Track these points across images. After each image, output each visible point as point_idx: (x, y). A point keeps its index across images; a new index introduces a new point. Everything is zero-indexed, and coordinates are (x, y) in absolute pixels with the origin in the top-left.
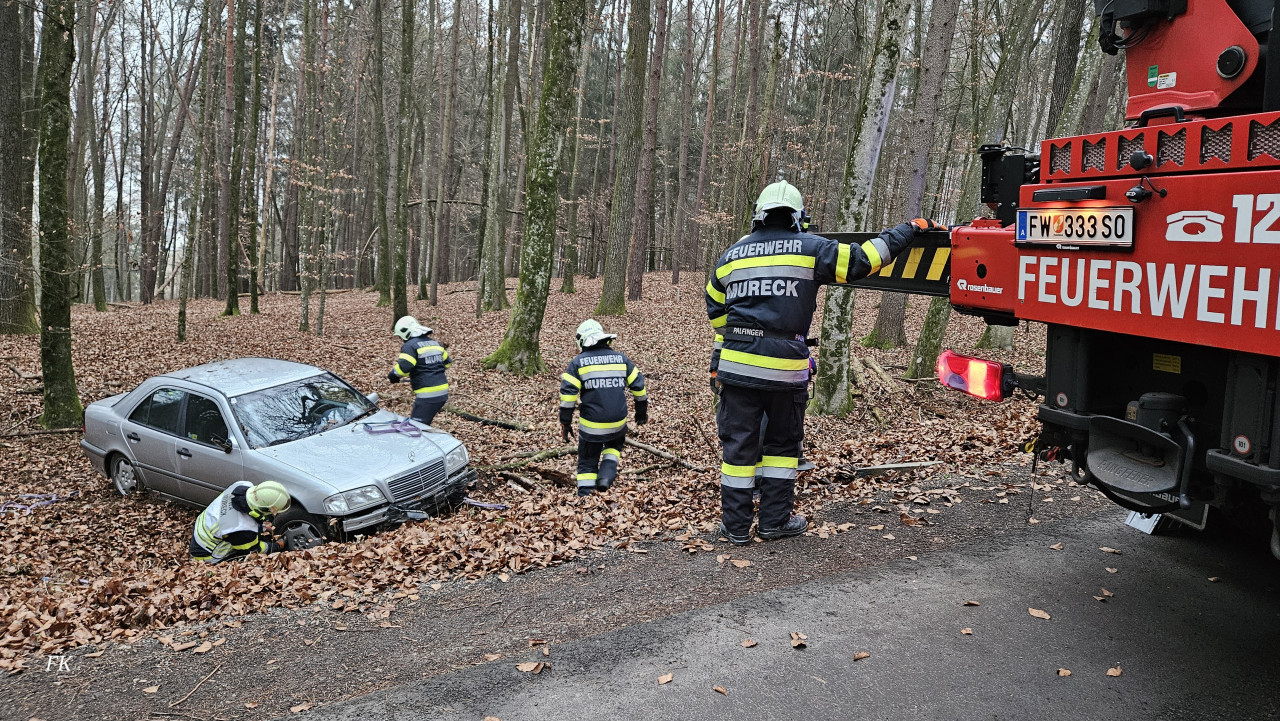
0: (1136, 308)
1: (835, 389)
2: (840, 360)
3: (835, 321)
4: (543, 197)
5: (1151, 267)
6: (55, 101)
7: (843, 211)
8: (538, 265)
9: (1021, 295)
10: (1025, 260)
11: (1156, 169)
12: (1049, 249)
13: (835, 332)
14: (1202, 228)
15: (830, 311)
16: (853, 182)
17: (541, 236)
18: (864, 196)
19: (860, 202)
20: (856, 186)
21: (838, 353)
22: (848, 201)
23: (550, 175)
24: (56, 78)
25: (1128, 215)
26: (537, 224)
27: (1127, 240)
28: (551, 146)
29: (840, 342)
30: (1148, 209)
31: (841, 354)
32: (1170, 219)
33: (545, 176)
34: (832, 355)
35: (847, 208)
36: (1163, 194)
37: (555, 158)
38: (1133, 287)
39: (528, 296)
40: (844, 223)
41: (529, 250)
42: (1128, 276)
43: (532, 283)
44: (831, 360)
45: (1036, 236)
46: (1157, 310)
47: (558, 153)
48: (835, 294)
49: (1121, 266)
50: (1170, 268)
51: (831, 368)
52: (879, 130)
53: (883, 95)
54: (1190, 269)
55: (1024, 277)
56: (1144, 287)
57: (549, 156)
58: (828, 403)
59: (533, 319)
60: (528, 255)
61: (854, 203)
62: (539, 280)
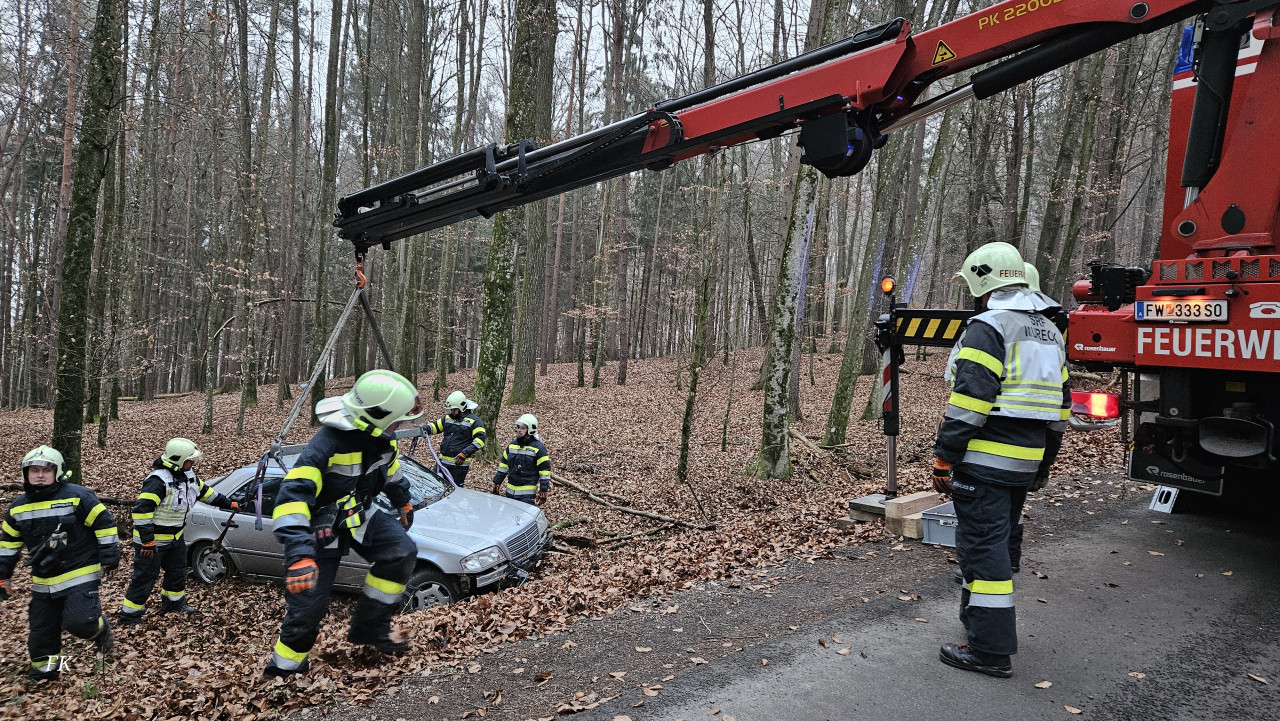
0: (1231, 354)
1: (779, 457)
2: (782, 431)
3: (777, 398)
4: (502, 296)
5: (1241, 333)
6: (86, 215)
7: (780, 306)
8: (497, 359)
9: (1140, 350)
10: (1141, 331)
11: (1241, 279)
12: (1165, 323)
13: (778, 407)
14: (1274, 311)
15: (773, 389)
16: (787, 282)
17: (500, 331)
18: (796, 294)
19: (794, 299)
20: (789, 285)
21: (780, 425)
22: (783, 297)
23: (508, 277)
24: (88, 193)
25: (1224, 304)
26: (495, 320)
27: (1224, 317)
28: (508, 251)
29: (781, 416)
30: (1238, 303)
31: (783, 426)
32: (1251, 306)
33: (503, 278)
34: (776, 427)
35: (783, 303)
36: (1246, 293)
37: (512, 262)
38: (1229, 344)
39: (489, 387)
40: (781, 316)
41: (489, 344)
42: (1225, 337)
43: (492, 375)
44: (775, 431)
45: (1153, 316)
46: (1246, 354)
47: (514, 258)
48: (776, 376)
49: (1219, 332)
50: (1254, 333)
51: (776, 438)
52: (806, 241)
53: (808, 212)
54: (1267, 333)
55: (1141, 341)
56: (1236, 343)
57: (507, 260)
58: (774, 468)
59: (493, 408)
60: (488, 349)
61: (789, 300)
62: (499, 372)
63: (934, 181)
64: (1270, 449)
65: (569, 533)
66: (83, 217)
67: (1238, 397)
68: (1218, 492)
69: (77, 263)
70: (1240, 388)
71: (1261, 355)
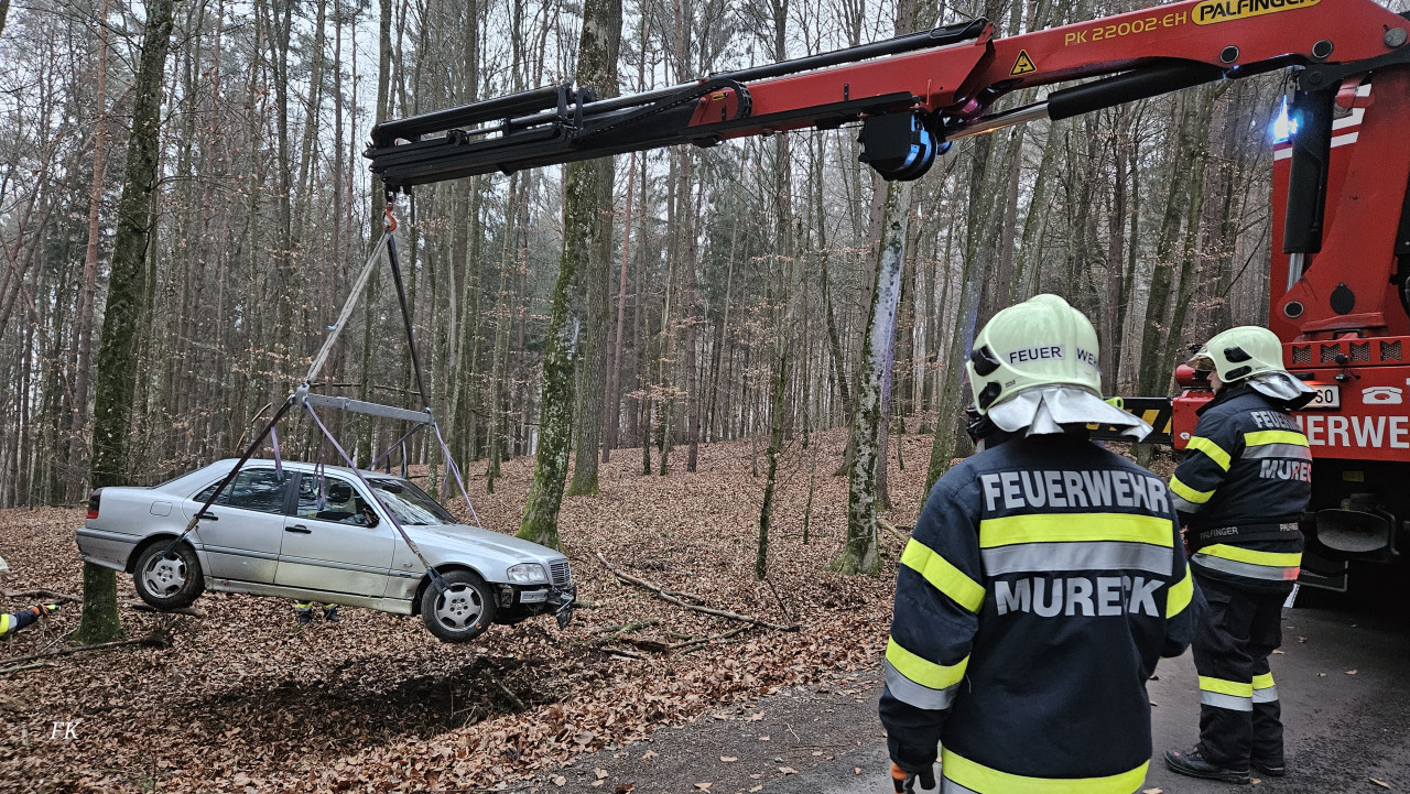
0: (1346, 443)
1: (866, 549)
2: (869, 521)
3: (863, 486)
4: (562, 379)
5: (1355, 420)
6: (123, 301)
7: (864, 385)
8: (558, 446)
11: (1351, 364)
13: (864, 495)
14: (1388, 397)
15: (858, 476)
16: (871, 360)
17: (561, 417)
18: (882, 372)
19: (879, 377)
20: (874, 363)
21: (867, 515)
22: (867, 376)
23: (569, 358)
24: (126, 280)
25: (1335, 390)
26: (556, 405)
27: (1336, 403)
28: (569, 331)
29: (868, 505)
30: (1350, 388)
31: (870, 515)
32: (1364, 391)
33: (564, 360)
34: (863, 516)
35: (868, 382)
36: (1358, 377)
37: (573, 342)
38: (1343, 431)
39: (549, 477)
40: (866, 396)
41: (549, 431)
42: (1338, 425)
43: (553, 464)
44: (862, 522)
46: (1362, 442)
48: (862, 461)
49: (1332, 419)
50: (1368, 420)
51: (862, 529)
52: (890, 314)
53: (892, 284)
54: (1382, 420)
56: (1350, 430)
57: (568, 340)
58: (861, 562)
59: (554, 500)
61: (873, 378)
62: (560, 461)
63: (1029, 246)
64: (1392, 543)
65: (638, 637)
66: (122, 305)
67: (1357, 487)
68: (1342, 587)
69: (115, 354)
70: (1357, 477)
71: (1377, 443)
